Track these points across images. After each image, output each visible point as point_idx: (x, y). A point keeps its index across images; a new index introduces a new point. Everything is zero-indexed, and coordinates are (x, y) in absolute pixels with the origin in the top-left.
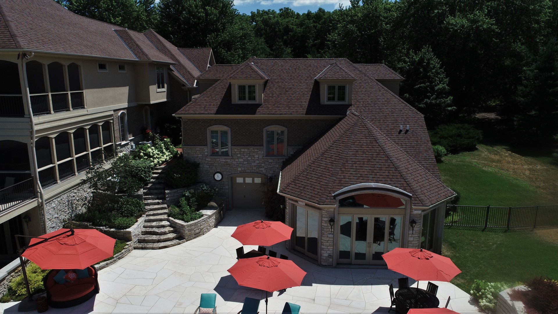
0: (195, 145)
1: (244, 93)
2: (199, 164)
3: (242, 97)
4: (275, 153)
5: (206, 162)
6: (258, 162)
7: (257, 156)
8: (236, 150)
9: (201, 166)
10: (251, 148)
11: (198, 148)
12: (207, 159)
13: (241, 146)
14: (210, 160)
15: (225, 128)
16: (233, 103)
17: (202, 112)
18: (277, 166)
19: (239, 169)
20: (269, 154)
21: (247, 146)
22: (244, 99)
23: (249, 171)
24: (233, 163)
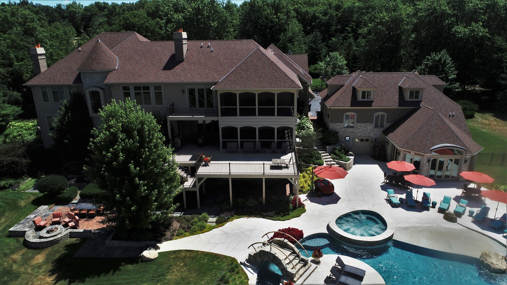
0: (336, 123)
1: (365, 95)
2: (338, 132)
3: (363, 97)
4: (379, 126)
5: (342, 131)
6: (369, 131)
7: (369, 128)
8: (358, 125)
9: (339, 133)
10: (366, 124)
11: (338, 124)
12: (342, 130)
13: (361, 122)
14: (344, 130)
15: (353, 113)
16: (358, 100)
17: (343, 106)
18: (380, 133)
19: (359, 135)
20: (376, 126)
21: (364, 122)
22: (364, 98)
23: (364, 136)
24: (356, 131)
